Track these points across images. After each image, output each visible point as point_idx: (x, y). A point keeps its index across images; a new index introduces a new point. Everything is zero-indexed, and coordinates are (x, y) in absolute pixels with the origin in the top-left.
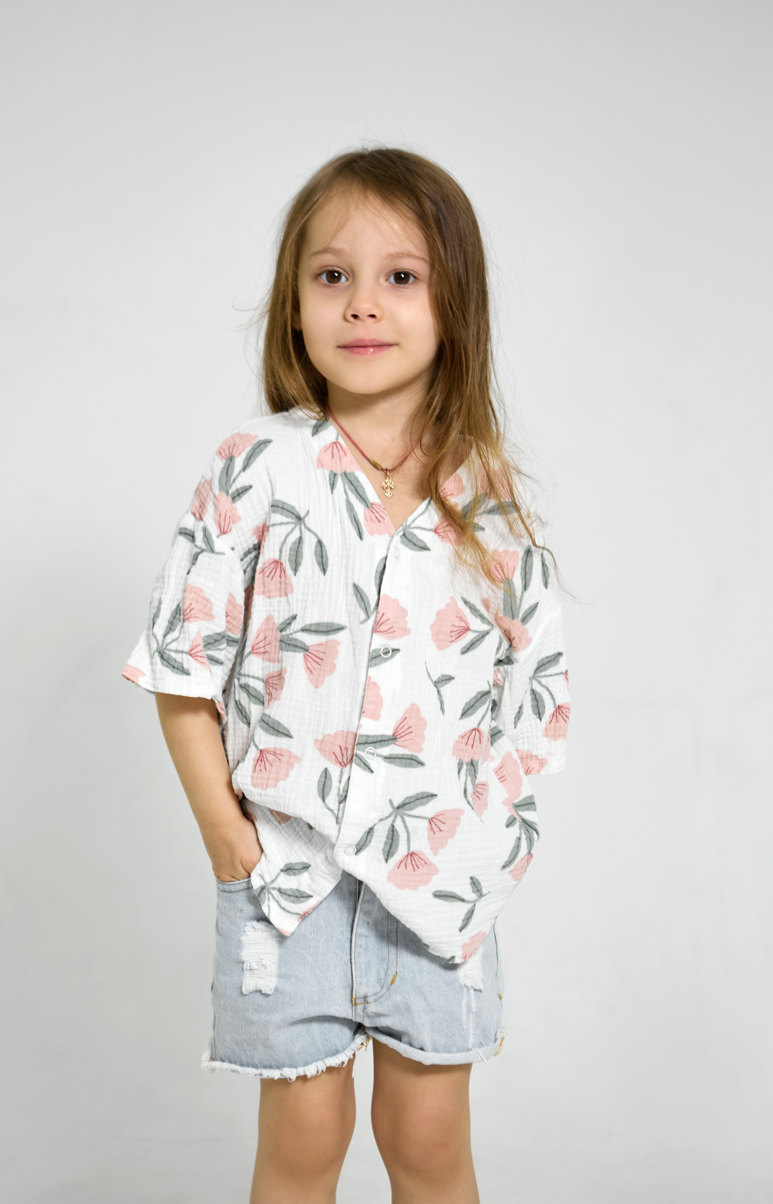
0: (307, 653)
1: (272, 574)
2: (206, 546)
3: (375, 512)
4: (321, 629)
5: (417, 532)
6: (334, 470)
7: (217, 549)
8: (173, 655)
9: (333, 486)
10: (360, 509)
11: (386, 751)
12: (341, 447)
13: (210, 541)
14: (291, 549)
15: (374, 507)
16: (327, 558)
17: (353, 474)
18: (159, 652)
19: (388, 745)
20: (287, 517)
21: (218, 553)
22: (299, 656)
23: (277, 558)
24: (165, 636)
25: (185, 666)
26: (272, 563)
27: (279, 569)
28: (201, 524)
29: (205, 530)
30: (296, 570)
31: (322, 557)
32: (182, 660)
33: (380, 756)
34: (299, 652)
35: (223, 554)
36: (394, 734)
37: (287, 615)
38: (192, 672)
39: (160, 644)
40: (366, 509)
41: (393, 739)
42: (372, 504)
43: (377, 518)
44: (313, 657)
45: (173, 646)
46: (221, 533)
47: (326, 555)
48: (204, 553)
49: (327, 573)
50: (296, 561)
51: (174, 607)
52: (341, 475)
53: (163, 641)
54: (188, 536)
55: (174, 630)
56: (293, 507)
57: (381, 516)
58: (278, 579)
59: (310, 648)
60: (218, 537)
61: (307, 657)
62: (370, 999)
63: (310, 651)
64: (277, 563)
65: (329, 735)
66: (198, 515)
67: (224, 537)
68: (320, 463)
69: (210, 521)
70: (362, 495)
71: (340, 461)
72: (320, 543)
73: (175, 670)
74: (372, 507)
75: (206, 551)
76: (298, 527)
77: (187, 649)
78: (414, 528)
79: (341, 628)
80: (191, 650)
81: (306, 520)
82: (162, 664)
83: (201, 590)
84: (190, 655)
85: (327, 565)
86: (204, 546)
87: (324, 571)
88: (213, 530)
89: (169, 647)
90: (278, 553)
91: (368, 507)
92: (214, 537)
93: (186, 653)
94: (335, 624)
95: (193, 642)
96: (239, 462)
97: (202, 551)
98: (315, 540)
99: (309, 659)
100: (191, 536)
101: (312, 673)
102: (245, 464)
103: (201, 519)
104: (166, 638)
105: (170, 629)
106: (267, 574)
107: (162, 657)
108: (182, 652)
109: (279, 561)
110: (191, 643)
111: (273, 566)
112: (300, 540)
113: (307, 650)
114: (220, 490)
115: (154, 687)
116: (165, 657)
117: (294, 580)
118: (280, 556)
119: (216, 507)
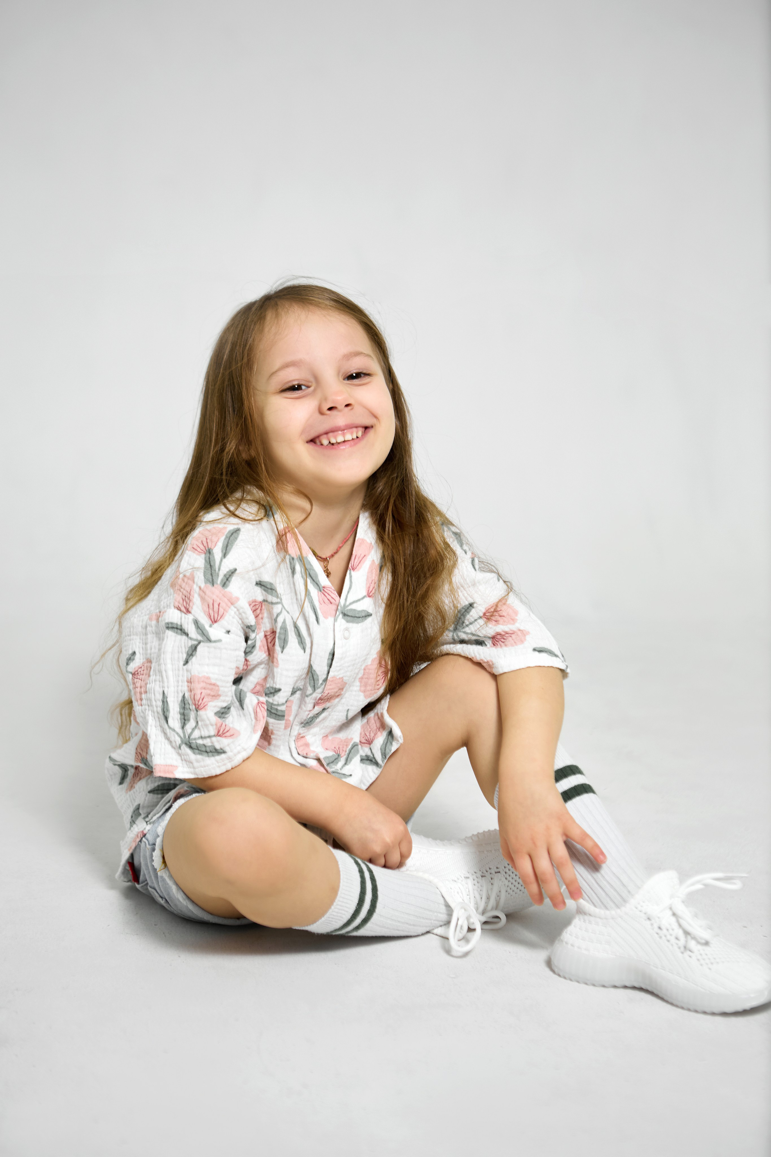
2: (202, 637)
7: (213, 638)
8: (200, 742)
10: (315, 593)
13: (204, 632)
14: (281, 628)
18: (186, 744)
21: (215, 642)
24: (183, 727)
25: (218, 747)
28: (190, 617)
29: (196, 622)
30: (283, 648)
31: (300, 637)
32: (212, 743)
35: (219, 641)
38: (226, 750)
39: (182, 736)
45: (196, 734)
46: (213, 622)
47: (303, 635)
48: (202, 644)
49: (308, 650)
50: (285, 639)
51: (180, 698)
53: (184, 733)
55: (189, 720)
60: (211, 626)
66: (184, 609)
67: (215, 625)
69: (198, 613)
70: (314, 578)
72: (297, 626)
73: (210, 754)
74: (324, 590)
75: (203, 641)
77: (212, 733)
80: (219, 732)
82: (191, 753)
83: (208, 678)
84: (219, 736)
86: (200, 638)
88: (205, 621)
89: (193, 736)
92: (207, 627)
93: (214, 736)
95: (216, 725)
96: (218, 552)
97: (199, 642)
100: (181, 630)
102: (224, 552)
103: (189, 612)
104: (185, 729)
105: (185, 720)
106: (269, 641)
107: (191, 747)
108: (206, 736)
110: (215, 727)
115: (195, 774)
116: (193, 746)
117: (280, 656)
119: (203, 599)
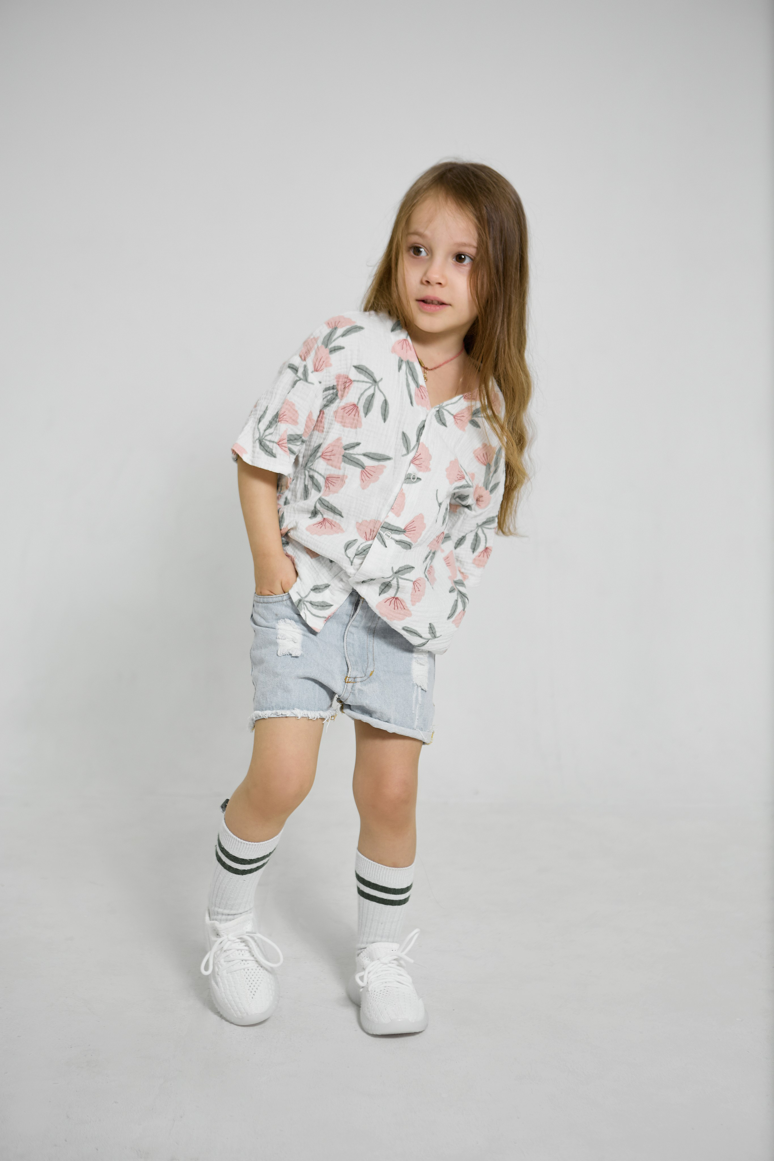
0: (364, 470)
1: (350, 412)
2: (304, 376)
3: (421, 392)
4: (376, 457)
5: (445, 413)
6: (403, 359)
7: (309, 380)
8: (268, 443)
9: (400, 368)
10: (413, 386)
11: (398, 537)
12: (409, 344)
13: (306, 374)
14: (366, 400)
15: (422, 388)
16: (388, 413)
17: (413, 363)
18: (260, 440)
19: (399, 534)
20: (368, 378)
21: (310, 383)
22: (359, 470)
23: (356, 403)
24: (265, 430)
25: (274, 451)
26: (352, 405)
27: (355, 410)
28: (304, 363)
29: (305, 367)
30: (366, 414)
31: (385, 411)
32: (273, 447)
33: (394, 539)
34: (359, 468)
35: (312, 384)
36: (404, 529)
37: (353, 441)
38: (278, 456)
39: (261, 435)
40: (417, 388)
41: (404, 531)
42: (421, 386)
43: (422, 396)
44: (367, 473)
45: (268, 438)
46: (315, 371)
47: (388, 410)
48: (301, 381)
49: (386, 422)
50: (368, 408)
51: (275, 413)
52: (405, 362)
53: (263, 434)
54: (294, 370)
55: (271, 428)
56: (372, 373)
58: (353, 417)
59: (366, 467)
60: (312, 372)
61: (363, 473)
62: (358, 680)
63: (366, 469)
64: (355, 406)
65: (366, 521)
66: (303, 357)
67: (316, 373)
68: (394, 350)
69: (310, 363)
70: (415, 378)
71: (407, 352)
72: (386, 402)
73: (267, 453)
74: (420, 388)
75: (303, 380)
76: (373, 387)
77: (276, 440)
78: (445, 410)
79: (389, 459)
80: (279, 442)
81: (380, 384)
82: (260, 448)
83: (293, 404)
84: (278, 444)
85: (387, 416)
86: (302, 377)
87: (385, 420)
88: (310, 368)
89: (266, 438)
90: (357, 400)
91: (418, 388)
92: (309, 372)
93: (276, 443)
94: (386, 455)
95: (281, 436)
96: (340, 331)
97: (300, 379)
98: (383, 399)
99: (364, 474)
100: (295, 369)
101: (364, 482)
102: (344, 333)
103: (305, 360)
104: (266, 432)
105: (269, 426)
106: (346, 411)
107: (260, 444)
108: (273, 442)
109: (356, 405)
110: (280, 437)
111: (352, 407)
112: (373, 395)
113: (364, 468)
114: (322, 344)
115: (252, 462)
116: (263, 443)
117: (364, 420)
118: (358, 402)
119: (316, 353)
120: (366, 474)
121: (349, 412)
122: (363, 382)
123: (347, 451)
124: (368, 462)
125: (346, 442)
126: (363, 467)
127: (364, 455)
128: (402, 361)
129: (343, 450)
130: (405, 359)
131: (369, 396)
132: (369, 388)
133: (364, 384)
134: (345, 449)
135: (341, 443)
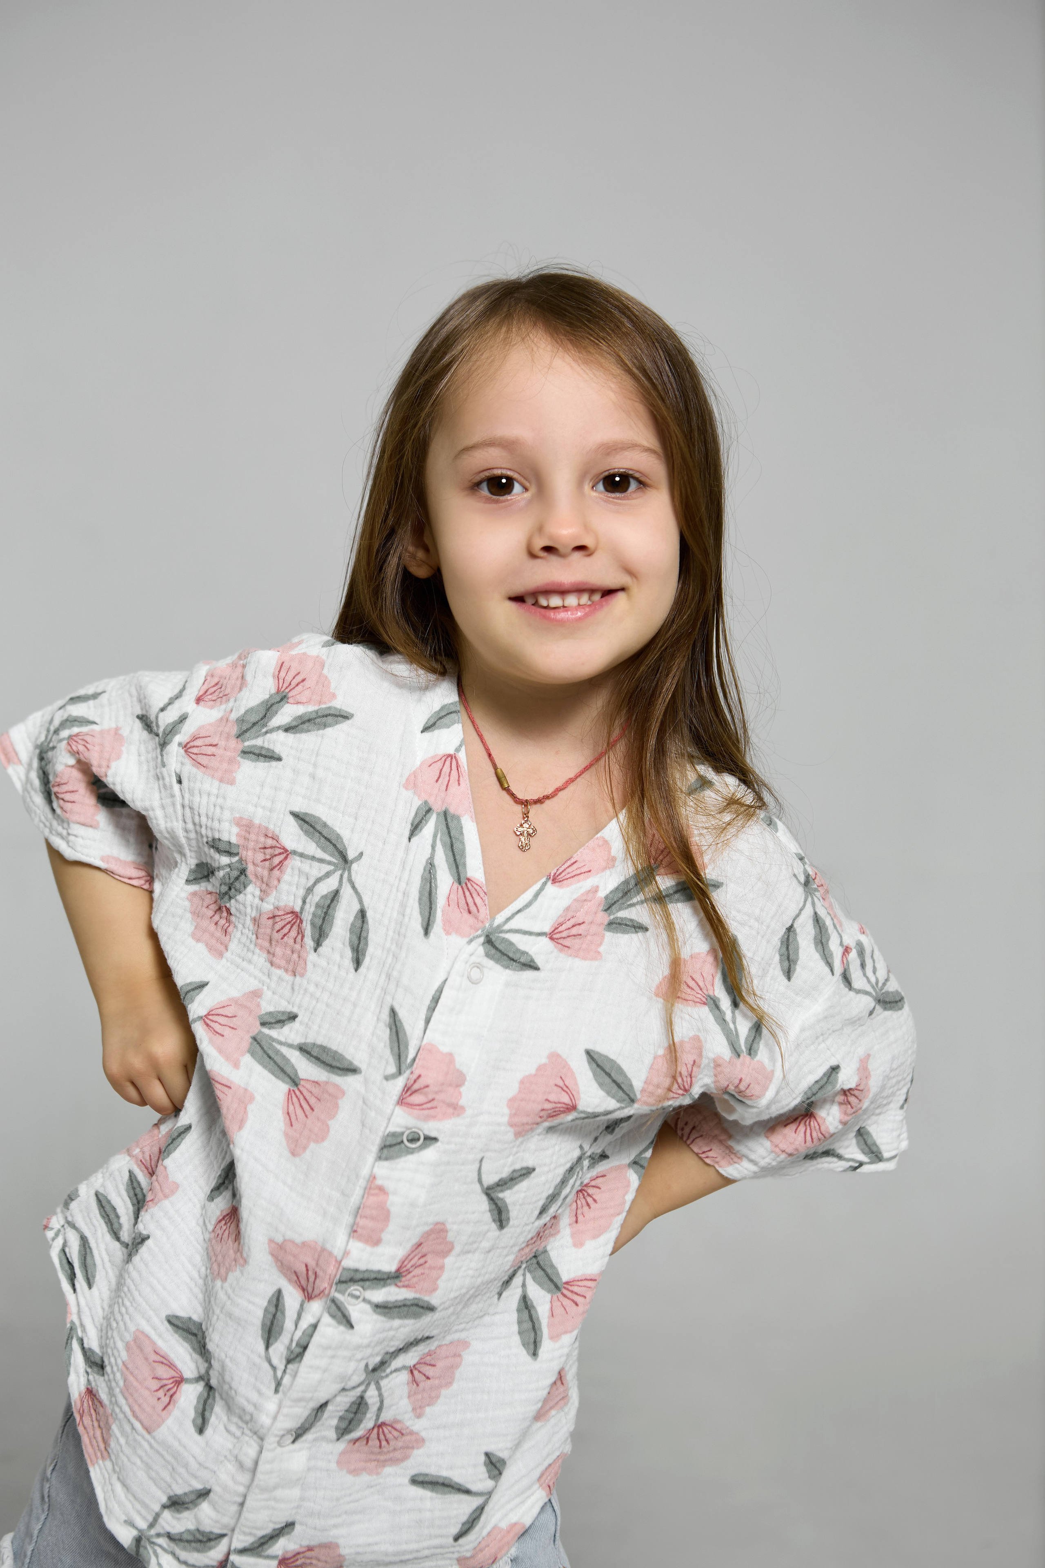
0: (295, 1089)
1: (286, 930)
3: (468, 894)
4: (324, 1058)
5: (515, 938)
6: (430, 802)
9: (416, 828)
10: (445, 880)
11: (379, 1295)
12: (458, 767)
14: (318, 906)
15: (469, 885)
16: (366, 946)
17: (457, 818)
19: (384, 1286)
20: (326, 849)
22: (282, 1087)
23: (297, 909)
26: (287, 914)
27: (295, 927)
30: (318, 944)
31: (360, 940)
33: (370, 1302)
34: (283, 1081)
37: (284, 1006)
40: (456, 885)
41: (395, 1277)
42: (469, 880)
44: (301, 1098)
47: (367, 939)
49: (360, 969)
50: (321, 928)
52: (438, 814)
56: (339, 836)
57: (475, 904)
58: (291, 942)
59: (302, 1083)
61: (293, 1095)
63: (300, 1087)
64: (297, 916)
68: (412, 782)
70: (457, 858)
71: (447, 790)
72: (365, 917)
74: (467, 884)
76: (338, 874)
78: (511, 930)
79: (352, 1070)
81: (356, 868)
85: (363, 955)
87: (358, 963)
90: (299, 903)
91: (460, 883)
94: (347, 1060)
98: (357, 906)
99: (295, 1099)
101: (292, 1122)
106: (278, 927)
109: (299, 915)
111: (289, 918)
112: (335, 897)
113: (296, 1084)
117: (312, 957)
118: (302, 909)
120: (299, 1099)
121: (282, 928)
122: (313, 858)
123: (266, 1031)
124: (306, 1069)
125: (269, 1005)
126: (294, 1080)
127: (303, 1049)
128: (429, 810)
129: (258, 1024)
130: (438, 807)
131: (324, 897)
132: (328, 875)
133: (316, 864)
134: (263, 1024)
135: (259, 1005)
